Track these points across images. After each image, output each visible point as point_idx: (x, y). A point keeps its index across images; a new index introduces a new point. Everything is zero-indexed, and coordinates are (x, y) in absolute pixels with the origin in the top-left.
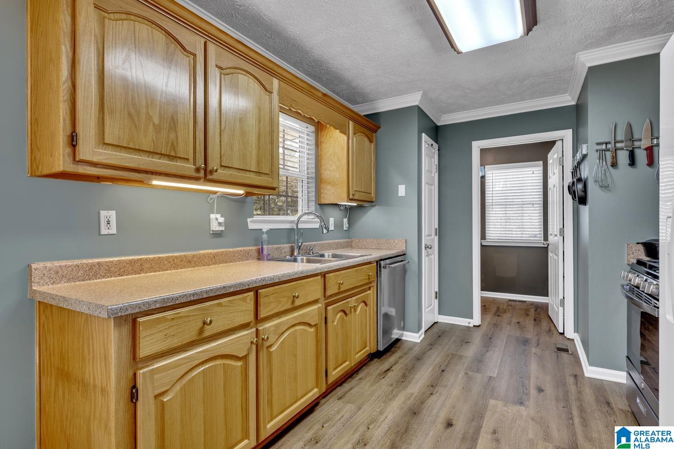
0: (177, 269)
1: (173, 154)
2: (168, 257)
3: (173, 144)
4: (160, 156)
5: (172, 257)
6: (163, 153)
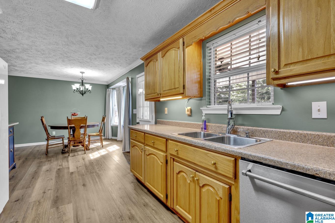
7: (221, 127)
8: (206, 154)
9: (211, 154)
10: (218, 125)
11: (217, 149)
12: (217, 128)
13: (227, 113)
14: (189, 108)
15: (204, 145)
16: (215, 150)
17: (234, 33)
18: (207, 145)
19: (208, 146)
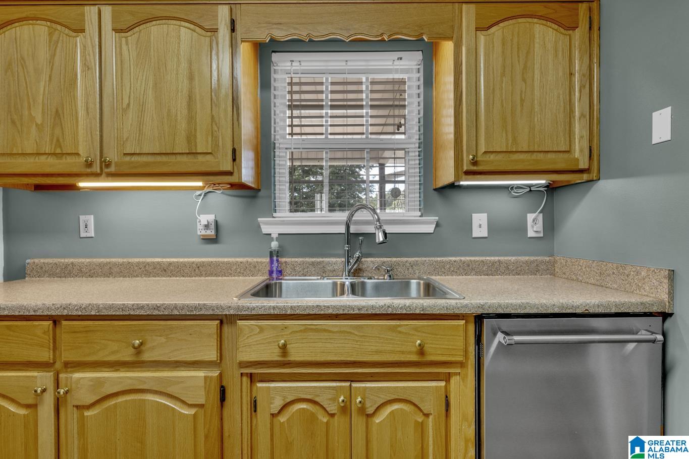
0: (149, 277)
1: (58, 151)
2: (139, 263)
3: (58, 140)
4: (47, 156)
5: (143, 263)
6: (47, 152)
7: (320, 263)
8: (393, 329)
9: (407, 325)
10: (313, 260)
11: (429, 311)
12: (311, 267)
13: (344, 232)
14: (211, 218)
15: (390, 309)
16: (422, 312)
17: (346, 59)
18: (400, 306)
19: (401, 308)
